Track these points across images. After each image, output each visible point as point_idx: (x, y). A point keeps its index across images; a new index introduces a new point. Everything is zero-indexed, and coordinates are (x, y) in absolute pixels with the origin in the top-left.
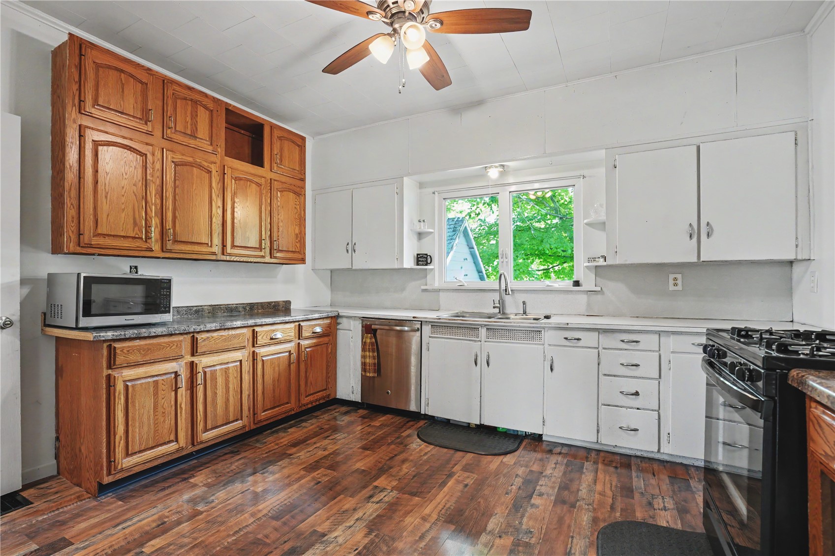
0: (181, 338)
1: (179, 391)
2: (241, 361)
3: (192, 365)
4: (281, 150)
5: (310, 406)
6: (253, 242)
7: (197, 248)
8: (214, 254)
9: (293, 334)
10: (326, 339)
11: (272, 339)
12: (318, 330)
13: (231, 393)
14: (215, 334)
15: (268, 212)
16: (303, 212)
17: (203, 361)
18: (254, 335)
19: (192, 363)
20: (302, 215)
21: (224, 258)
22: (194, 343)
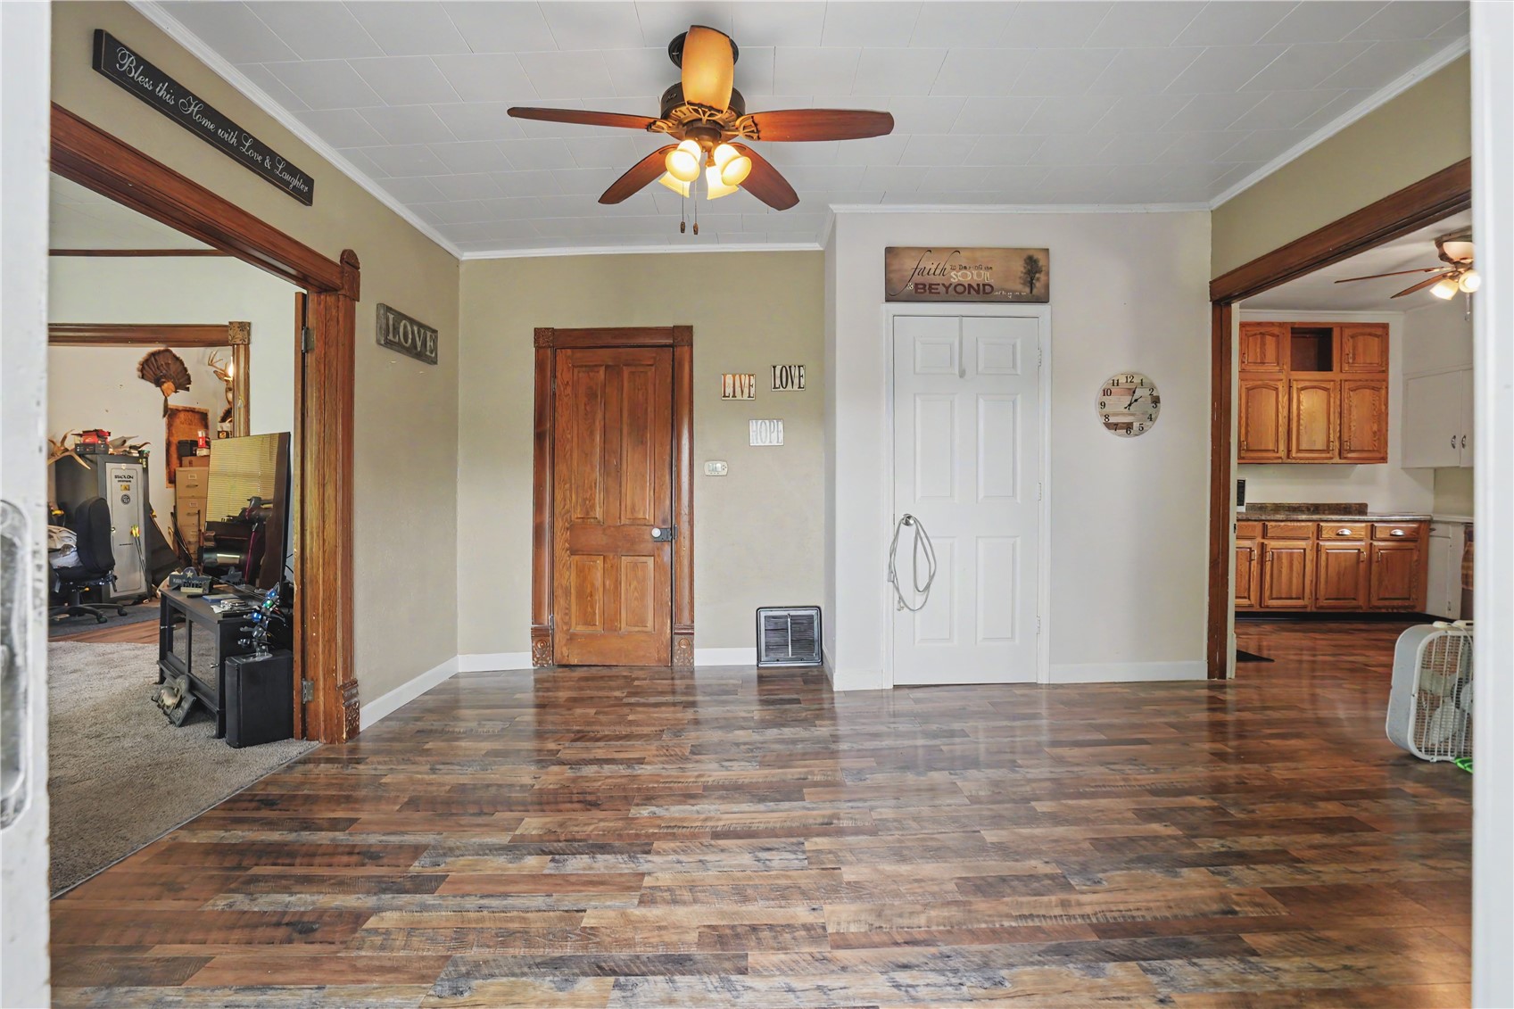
0: (1256, 523)
1: (1253, 562)
2: (1305, 550)
3: (1263, 546)
4: (1355, 348)
5: (1384, 611)
6: (1320, 445)
7: (1265, 454)
8: (1281, 458)
9: (1363, 533)
10: (1411, 545)
11: (1338, 534)
12: (1399, 533)
13: (1295, 574)
14: (1283, 524)
15: (1337, 415)
16: (1383, 407)
17: (1272, 544)
18: (1319, 529)
19: (1263, 543)
20: (1383, 410)
21: (1289, 461)
22: (1265, 528)
